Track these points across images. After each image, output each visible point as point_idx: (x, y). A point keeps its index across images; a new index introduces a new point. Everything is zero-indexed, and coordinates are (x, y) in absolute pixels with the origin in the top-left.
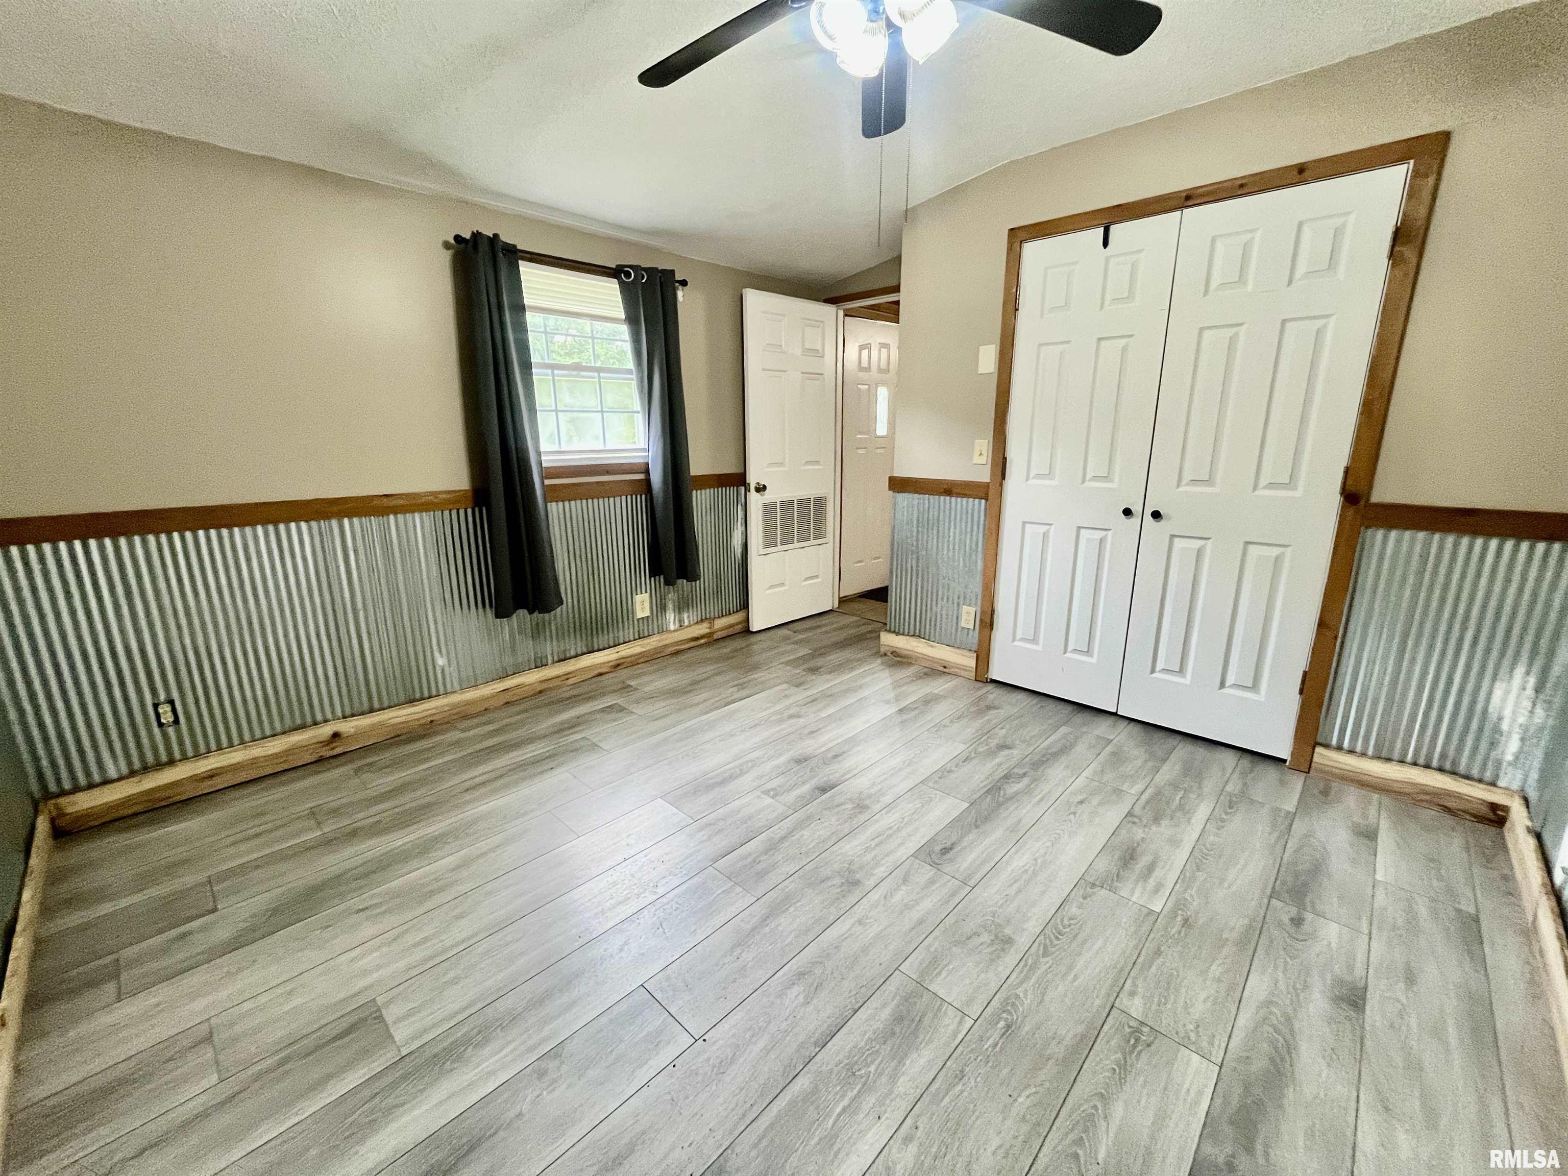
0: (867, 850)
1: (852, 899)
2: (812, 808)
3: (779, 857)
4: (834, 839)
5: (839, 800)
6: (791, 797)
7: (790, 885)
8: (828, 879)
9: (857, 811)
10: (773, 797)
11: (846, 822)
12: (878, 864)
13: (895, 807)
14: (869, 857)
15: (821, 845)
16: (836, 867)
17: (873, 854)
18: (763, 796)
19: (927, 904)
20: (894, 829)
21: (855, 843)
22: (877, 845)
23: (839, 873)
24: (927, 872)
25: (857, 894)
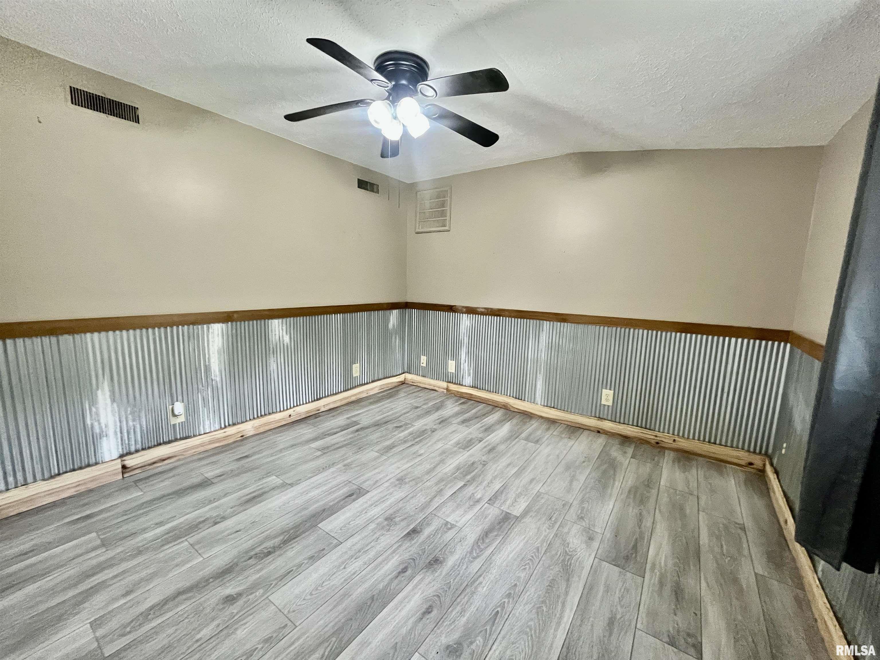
0: (391, 494)
1: (402, 474)
2: (421, 517)
3: (436, 488)
4: (408, 498)
5: (403, 524)
6: (435, 524)
7: (427, 477)
8: (411, 481)
9: (393, 516)
10: (447, 522)
11: (401, 508)
12: (387, 487)
13: (369, 520)
14: (391, 491)
15: (415, 494)
16: (407, 486)
17: (389, 492)
18: (455, 523)
19: (370, 474)
20: (374, 505)
21: (396, 497)
22: (386, 496)
23: (406, 483)
24: (364, 486)
25: (399, 476)
